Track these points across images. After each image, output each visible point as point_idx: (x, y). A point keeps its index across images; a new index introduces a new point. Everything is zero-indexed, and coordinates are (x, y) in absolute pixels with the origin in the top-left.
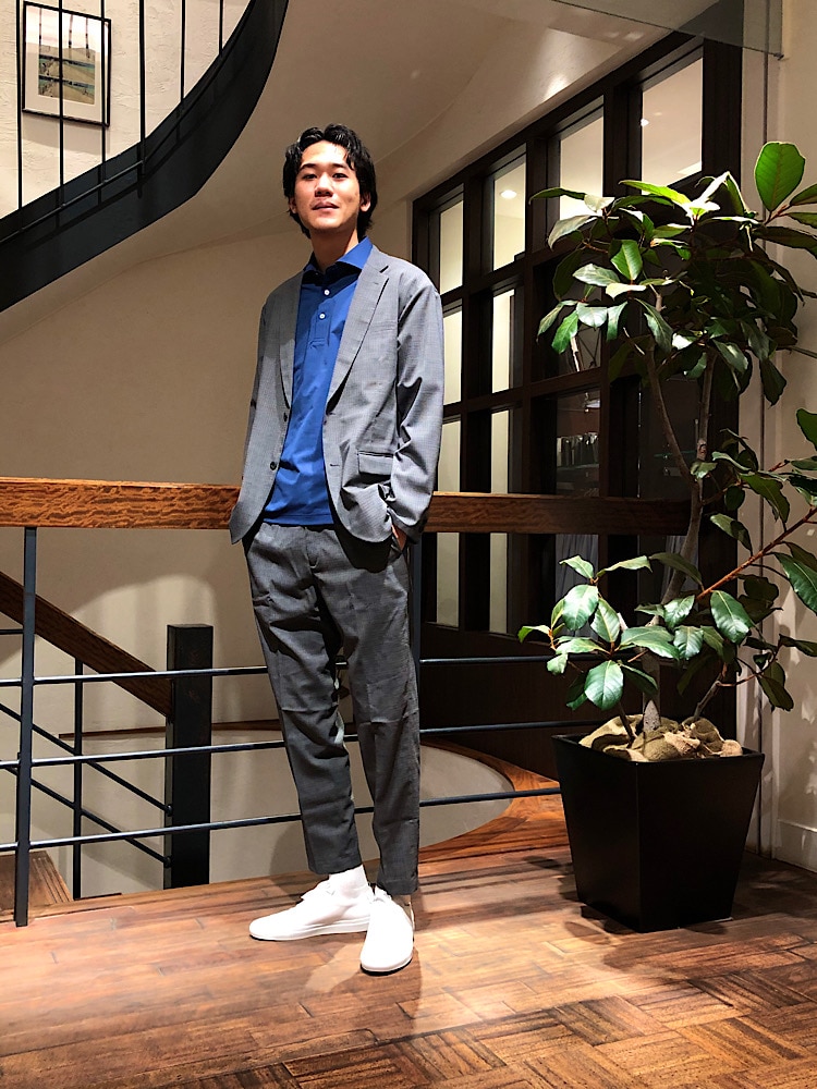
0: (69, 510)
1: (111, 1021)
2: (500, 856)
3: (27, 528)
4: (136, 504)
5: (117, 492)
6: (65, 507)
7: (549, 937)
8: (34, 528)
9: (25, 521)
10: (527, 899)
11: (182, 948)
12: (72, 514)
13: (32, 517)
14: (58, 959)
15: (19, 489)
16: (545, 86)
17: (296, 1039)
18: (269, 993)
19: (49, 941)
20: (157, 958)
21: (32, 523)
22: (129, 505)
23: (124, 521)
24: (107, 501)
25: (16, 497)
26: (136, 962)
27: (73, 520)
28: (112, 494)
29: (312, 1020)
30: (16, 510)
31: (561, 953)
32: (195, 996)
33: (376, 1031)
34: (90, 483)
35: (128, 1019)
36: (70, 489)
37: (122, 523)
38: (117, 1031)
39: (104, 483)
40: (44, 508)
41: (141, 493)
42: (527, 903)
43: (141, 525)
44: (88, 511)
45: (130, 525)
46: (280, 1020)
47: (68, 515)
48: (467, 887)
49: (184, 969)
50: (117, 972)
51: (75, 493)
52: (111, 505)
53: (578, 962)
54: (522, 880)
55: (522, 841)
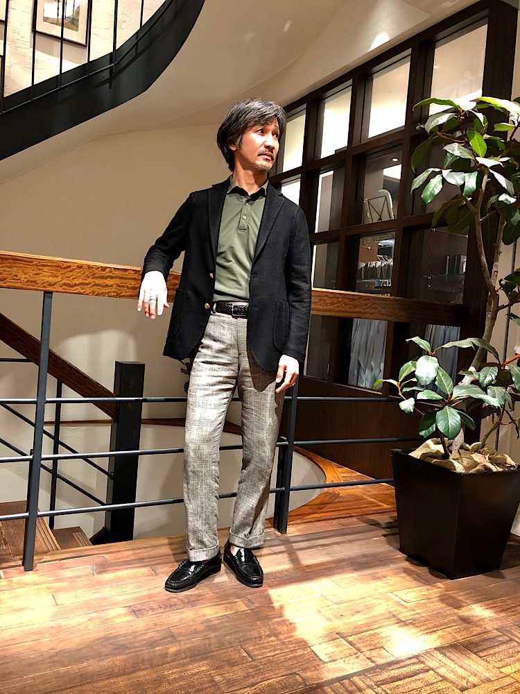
0: (77, 281)
1: (106, 663)
2: (334, 522)
3: (45, 292)
4: (123, 281)
5: (111, 272)
6: (73, 279)
7: (390, 589)
8: (51, 293)
9: (45, 287)
10: (365, 556)
11: (146, 593)
12: (78, 285)
13: (50, 285)
14: (58, 602)
15: (41, 264)
16: (371, 42)
17: (248, 683)
18: (216, 636)
19: (49, 585)
20: (129, 602)
21: (50, 289)
22: (118, 281)
23: (114, 292)
24: (103, 278)
25: (39, 270)
26: (115, 604)
27: (78, 289)
28: (106, 273)
29: (253, 663)
30: (39, 279)
31: (403, 603)
32: (163, 639)
33: (304, 675)
34: (92, 263)
35: (118, 660)
36: (78, 267)
37: (112, 294)
38: (112, 674)
39: (102, 264)
40: (59, 279)
41: (127, 273)
42: (365, 560)
43: (125, 296)
44: (90, 284)
45: (118, 296)
46: (232, 664)
47: (76, 285)
48: (322, 545)
49: (150, 612)
50: (102, 614)
51: (81, 269)
52: (105, 281)
53: (418, 611)
54: (355, 541)
55: (342, 510)
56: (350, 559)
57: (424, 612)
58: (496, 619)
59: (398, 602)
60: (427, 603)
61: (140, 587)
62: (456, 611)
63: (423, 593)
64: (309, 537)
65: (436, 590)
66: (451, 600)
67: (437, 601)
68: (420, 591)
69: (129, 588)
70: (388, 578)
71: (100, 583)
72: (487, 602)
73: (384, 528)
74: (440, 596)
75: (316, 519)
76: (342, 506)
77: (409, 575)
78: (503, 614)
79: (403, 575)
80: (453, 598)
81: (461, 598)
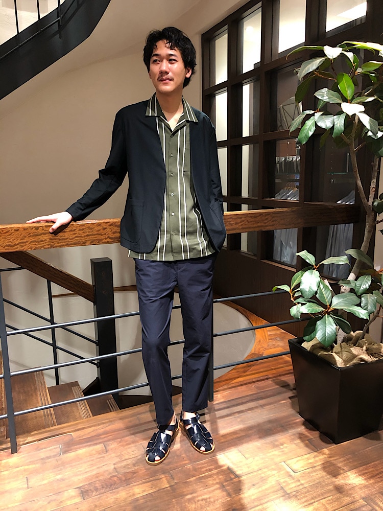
7: (283, 458)
14: (30, 486)
19: (27, 467)
20: (81, 482)
26: (69, 486)
28: (40, 231)
31: (292, 473)
36: (15, 230)
37: (47, 246)
43: (58, 246)
44: (27, 242)
45: (52, 247)
49: (94, 493)
50: (58, 497)
51: (18, 232)
52: (40, 237)
54: (265, 405)
55: (262, 372)
56: (259, 425)
57: (307, 482)
58: (366, 486)
59: (288, 472)
60: (311, 472)
61: (92, 465)
62: (333, 479)
63: (310, 461)
64: (231, 403)
65: (322, 457)
66: (332, 468)
67: (319, 470)
68: (308, 459)
69: (84, 467)
70: (285, 445)
71: (64, 464)
72: (361, 468)
73: (291, 390)
74: (323, 464)
75: (240, 384)
76: (263, 368)
77: (303, 441)
78: (371, 481)
79: (298, 441)
80: (334, 465)
81: (340, 465)
